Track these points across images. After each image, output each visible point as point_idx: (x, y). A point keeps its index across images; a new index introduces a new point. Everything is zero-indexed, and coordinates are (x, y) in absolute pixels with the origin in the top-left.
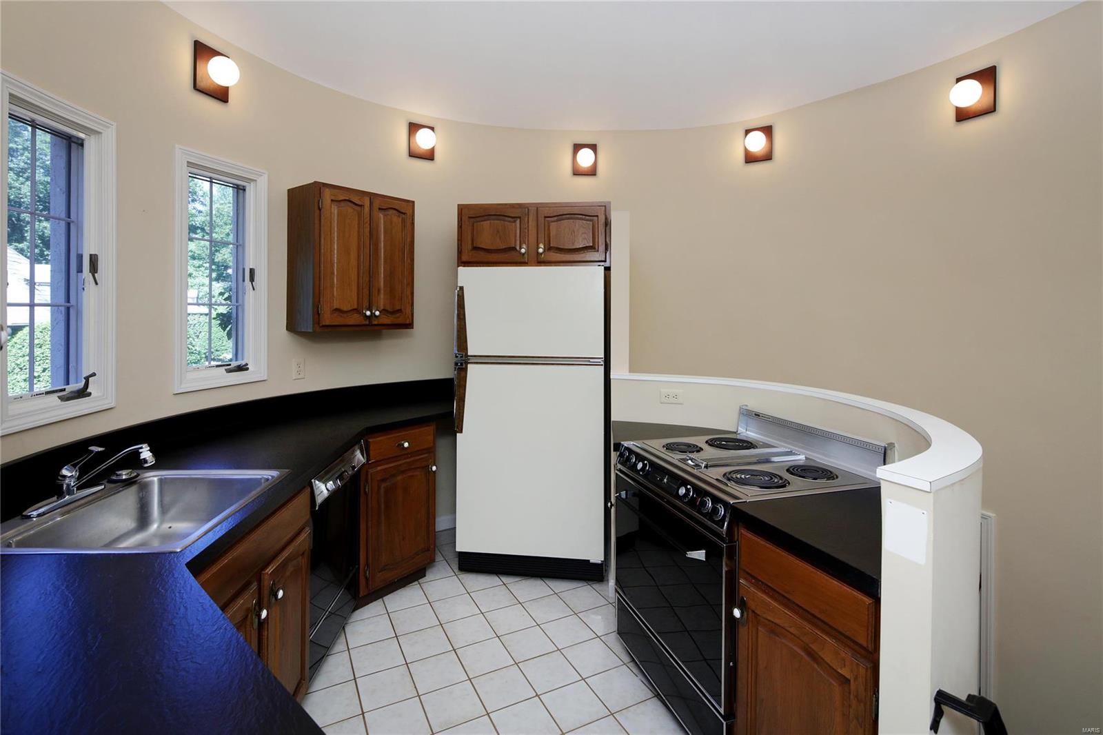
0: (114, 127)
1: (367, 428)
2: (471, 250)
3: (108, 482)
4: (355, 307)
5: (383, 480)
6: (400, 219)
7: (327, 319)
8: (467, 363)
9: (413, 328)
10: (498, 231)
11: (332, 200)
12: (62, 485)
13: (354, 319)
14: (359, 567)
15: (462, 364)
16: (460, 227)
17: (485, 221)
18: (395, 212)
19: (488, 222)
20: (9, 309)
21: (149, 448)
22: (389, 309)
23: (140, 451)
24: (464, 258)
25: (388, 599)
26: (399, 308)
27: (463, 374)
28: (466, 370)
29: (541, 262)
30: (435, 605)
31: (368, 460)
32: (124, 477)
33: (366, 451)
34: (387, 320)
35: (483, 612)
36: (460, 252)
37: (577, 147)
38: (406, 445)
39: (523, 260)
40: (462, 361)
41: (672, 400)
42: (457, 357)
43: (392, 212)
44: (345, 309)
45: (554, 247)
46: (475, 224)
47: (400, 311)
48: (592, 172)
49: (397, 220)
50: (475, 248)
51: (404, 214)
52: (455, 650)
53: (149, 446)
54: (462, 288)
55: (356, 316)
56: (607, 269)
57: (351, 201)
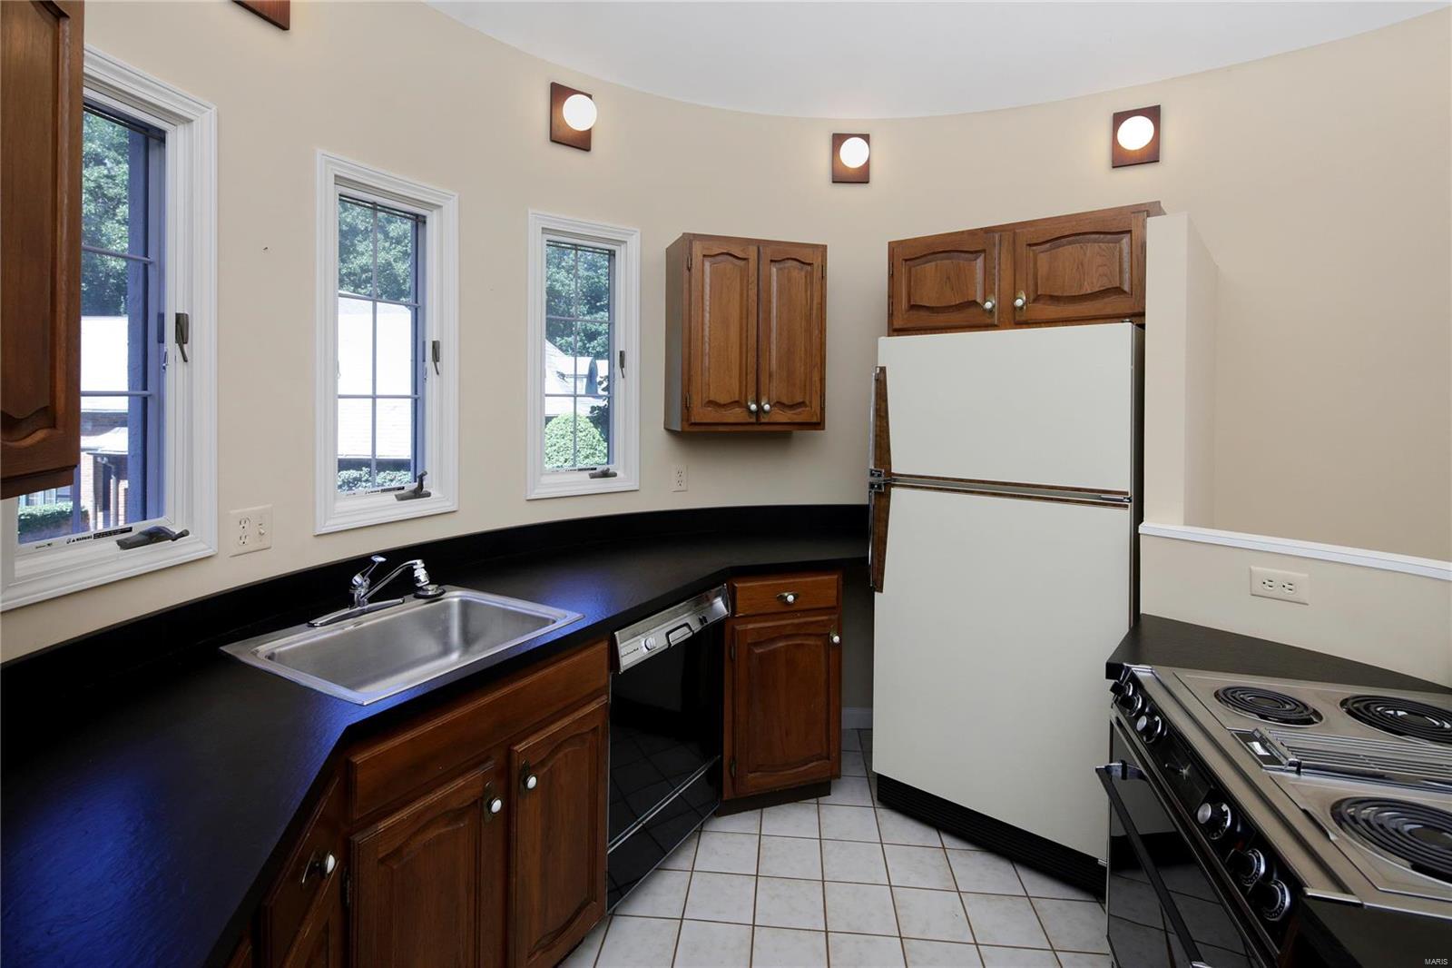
0: (456, 197)
1: (731, 568)
2: (908, 311)
3: (415, 597)
4: (737, 399)
5: (757, 644)
6: (803, 273)
7: (703, 414)
8: (889, 485)
9: (823, 429)
10: (948, 278)
11: (704, 256)
12: (353, 595)
13: (735, 415)
14: (722, 759)
15: (879, 487)
16: (891, 276)
17: (926, 262)
18: (795, 263)
19: (933, 263)
20: (340, 401)
21: (423, 565)
22: (786, 402)
23: (415, 567)
24: (896, 325)
25: (770, 813)
26: (801, 400)
27: (883, 501)
28: (888, 495)
29: (1020, 320)
30: (828, 846)
31: (734, 611)
32: (430, 593)
33: (731, 602)
34: (783, 416)
35: (892, 884)
36: (891, 315)
37: (1119, 118)
38: (790, 598)
39: (989, 321)
40: (884, 482)
41: (1277, 592)
42: (872, 475)
43: (790, 263)
44: (722, 402)
45: (1045, 295)
46: (913, 269)
47: (802, 404)
48: (1151, 156)
49: (798, 274)
50: (913, 307)
51: (809, 264)
52: (827, 932)
53: (424, 562)
54: (883, 370)
55: (738, 410)
56: (1142, 326)
57: (731, 255)
